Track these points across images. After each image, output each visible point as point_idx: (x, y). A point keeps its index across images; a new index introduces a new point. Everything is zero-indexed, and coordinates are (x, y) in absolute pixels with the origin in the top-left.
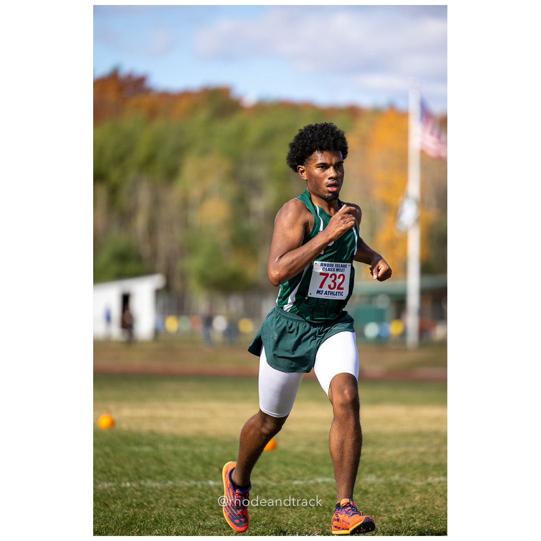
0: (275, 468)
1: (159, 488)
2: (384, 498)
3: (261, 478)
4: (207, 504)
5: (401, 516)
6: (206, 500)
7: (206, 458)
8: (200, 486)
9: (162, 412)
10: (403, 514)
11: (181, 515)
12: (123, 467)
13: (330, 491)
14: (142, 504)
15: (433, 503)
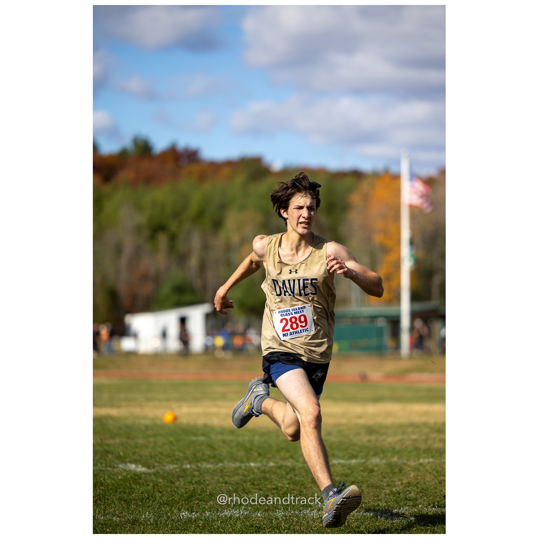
1: (212, 469)
2: (386, 476)
3: (291, 460)
4: (250, 481)
5: (400, 489)
6: (249, 478)
7: (248, 445)
8: (243, 467)
9: (214, 410)
10: (401, 488)
11: (229, 489)
12: (184, 453)
13: (344, 470)
14: (200, 481)
15: (424, 479)
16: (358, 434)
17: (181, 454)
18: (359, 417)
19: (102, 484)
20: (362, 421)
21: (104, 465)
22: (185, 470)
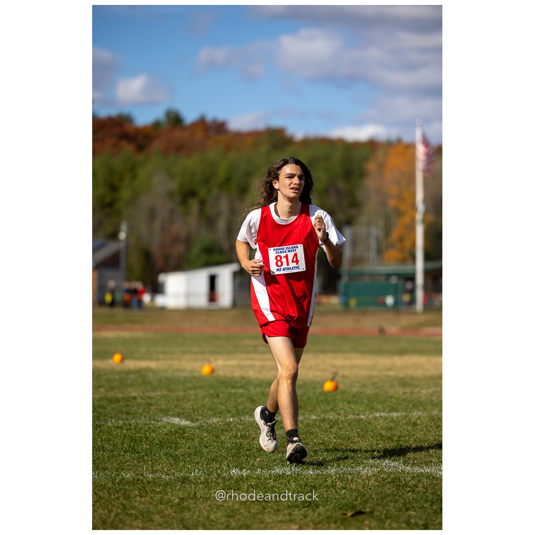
0: (341, 405)
2: (430, 429)
3: (332, 413)
9: (249, 363)
12: (226, 406)
13: (388, 423)
14: (245, 435)
16: (392, 386)
17: (223, 407)
18: (389, 369)
19: (147, 438)
20: (392, 373)
21: (147, 418)
22: (229, 424)
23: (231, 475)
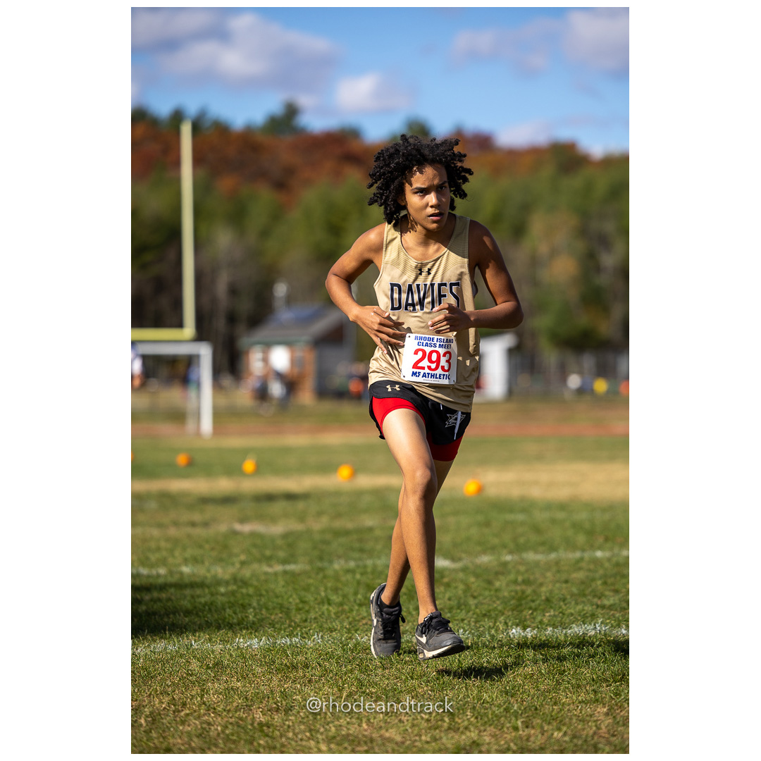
1: (543, 561)
4: (600, 579)
8: (586, 557)
11: (573, 592)
12: (501, 539)
14: (529, 580)
17: (497, 541)
22: (505, 564)
23: (510, 637)
